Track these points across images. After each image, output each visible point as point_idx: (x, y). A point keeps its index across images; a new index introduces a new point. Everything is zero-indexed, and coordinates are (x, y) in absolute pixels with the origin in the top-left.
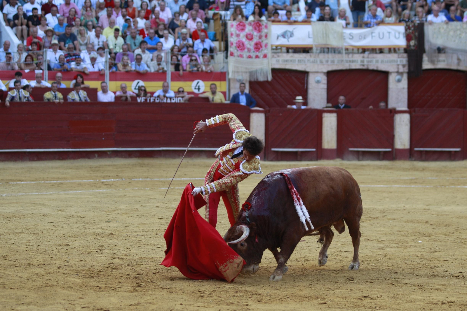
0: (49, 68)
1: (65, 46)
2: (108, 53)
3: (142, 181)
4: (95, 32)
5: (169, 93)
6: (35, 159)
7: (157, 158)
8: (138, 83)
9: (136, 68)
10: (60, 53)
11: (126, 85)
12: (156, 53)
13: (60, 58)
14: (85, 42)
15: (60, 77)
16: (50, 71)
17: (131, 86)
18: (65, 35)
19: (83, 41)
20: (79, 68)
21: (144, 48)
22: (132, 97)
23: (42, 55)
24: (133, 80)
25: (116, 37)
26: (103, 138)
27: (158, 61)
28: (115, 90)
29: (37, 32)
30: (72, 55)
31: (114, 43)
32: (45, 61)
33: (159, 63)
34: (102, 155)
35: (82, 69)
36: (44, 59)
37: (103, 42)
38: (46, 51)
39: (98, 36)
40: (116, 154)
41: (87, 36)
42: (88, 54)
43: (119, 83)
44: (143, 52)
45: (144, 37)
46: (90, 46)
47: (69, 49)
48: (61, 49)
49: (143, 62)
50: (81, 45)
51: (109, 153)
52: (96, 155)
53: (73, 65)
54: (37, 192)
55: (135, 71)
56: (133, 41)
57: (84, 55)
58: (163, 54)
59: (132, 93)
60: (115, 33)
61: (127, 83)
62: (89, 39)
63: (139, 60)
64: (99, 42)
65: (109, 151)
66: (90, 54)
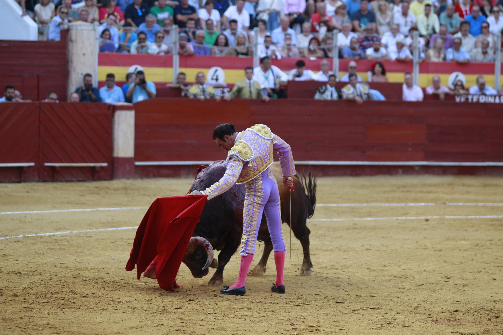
0: (341, 56)
1: (360, 26)
2: (418, 36)
3: (462, 206)
4: (403, 8)
5: (487, 90)
6: (321, 174)
7: (480, 175)
8: (457, 76)
9: (454, 55)
10: (352, 35)
11: (439, 78)
12: (481, 37)
13: (352, 42)
14: (388, 20)
15: (355, 68)
16: (342, 60)
17: (447, 81)
18: (360, 11)
19: (384, 19)
20: (378, 55)
21: (466, 31)
22: (447, 95)
23: (332, 39)
24: (450, 72)
25: (427, 15)
26: (410, 149)
27: (483, 48)
28: (424, 86)
29: (324, 8)
30: (370, 38)
31: (426, 23)
32: (336, 46)
33: (485, 50)
34: (408, 170)
35: (382, 57)
36: (334, 44)
37: (412, 22)
38: (337, 34)
39: (405, 14)
40: (426, 170)
41: (389, 13)
42: (392, 36)
43: (430, 77)
44: (465, 35)
45: (462, 15)
46: (395, 27)
47: (367, 30)
48: (354, 30)
49: (463, 49)
50: (381, 24)
51: (417, 168)
52: (400, 171)
53: (370, 52)
54: (325, 218)
55: (452, 60)
56: (448, 20)
57: (387, 38)
58: (490, 39)
59: (447, 90)
60: (426, 10)
61: (442, 77)
62: (392, 18)
63: (457, 46)
64: (406, 22)
65: (417, 166)
66: (395, 37)
